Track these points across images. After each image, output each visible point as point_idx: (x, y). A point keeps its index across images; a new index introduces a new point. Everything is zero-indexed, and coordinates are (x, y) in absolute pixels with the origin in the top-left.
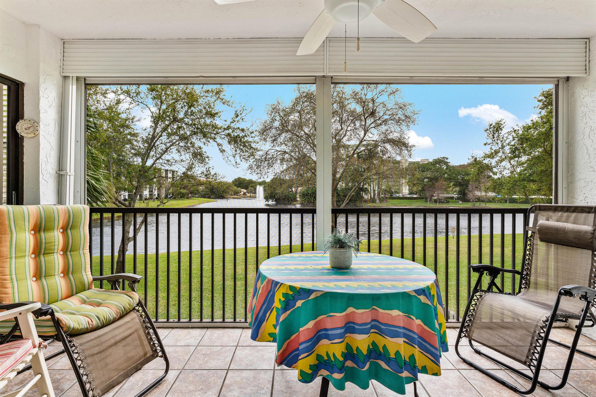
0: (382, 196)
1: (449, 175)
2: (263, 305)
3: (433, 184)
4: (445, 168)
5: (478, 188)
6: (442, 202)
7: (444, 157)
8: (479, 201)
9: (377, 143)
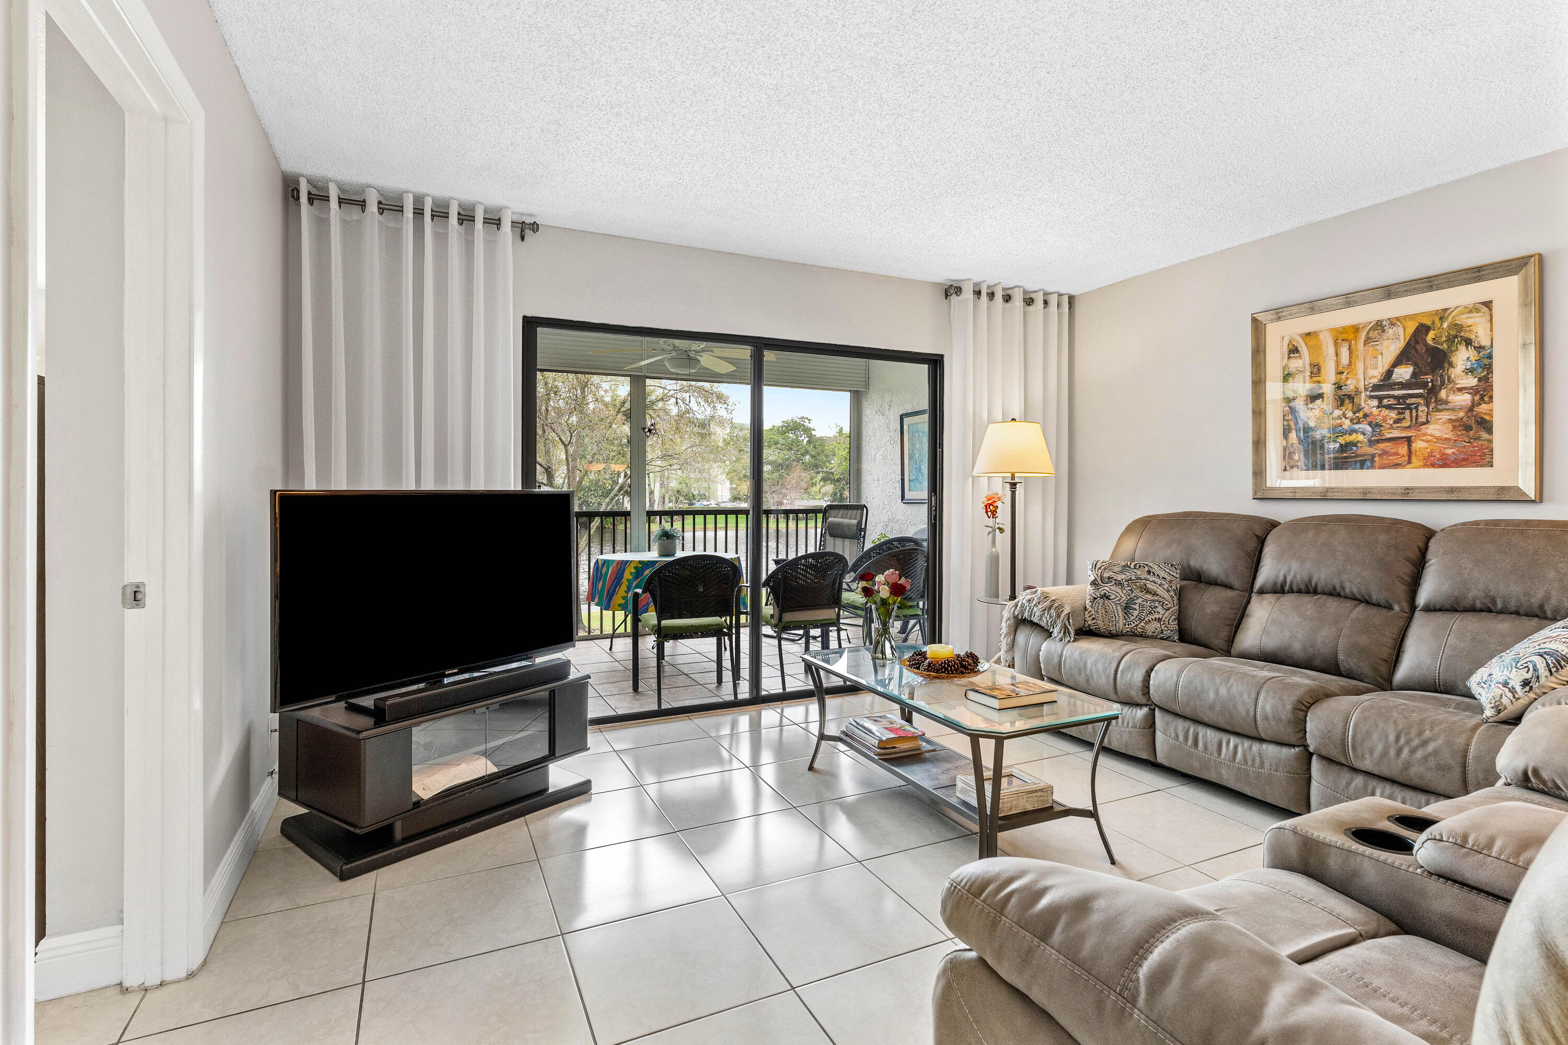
1: (813, 457)
2: (614, 581)
3: (781, 477)
4: (805, 442)
9: (666, 391)
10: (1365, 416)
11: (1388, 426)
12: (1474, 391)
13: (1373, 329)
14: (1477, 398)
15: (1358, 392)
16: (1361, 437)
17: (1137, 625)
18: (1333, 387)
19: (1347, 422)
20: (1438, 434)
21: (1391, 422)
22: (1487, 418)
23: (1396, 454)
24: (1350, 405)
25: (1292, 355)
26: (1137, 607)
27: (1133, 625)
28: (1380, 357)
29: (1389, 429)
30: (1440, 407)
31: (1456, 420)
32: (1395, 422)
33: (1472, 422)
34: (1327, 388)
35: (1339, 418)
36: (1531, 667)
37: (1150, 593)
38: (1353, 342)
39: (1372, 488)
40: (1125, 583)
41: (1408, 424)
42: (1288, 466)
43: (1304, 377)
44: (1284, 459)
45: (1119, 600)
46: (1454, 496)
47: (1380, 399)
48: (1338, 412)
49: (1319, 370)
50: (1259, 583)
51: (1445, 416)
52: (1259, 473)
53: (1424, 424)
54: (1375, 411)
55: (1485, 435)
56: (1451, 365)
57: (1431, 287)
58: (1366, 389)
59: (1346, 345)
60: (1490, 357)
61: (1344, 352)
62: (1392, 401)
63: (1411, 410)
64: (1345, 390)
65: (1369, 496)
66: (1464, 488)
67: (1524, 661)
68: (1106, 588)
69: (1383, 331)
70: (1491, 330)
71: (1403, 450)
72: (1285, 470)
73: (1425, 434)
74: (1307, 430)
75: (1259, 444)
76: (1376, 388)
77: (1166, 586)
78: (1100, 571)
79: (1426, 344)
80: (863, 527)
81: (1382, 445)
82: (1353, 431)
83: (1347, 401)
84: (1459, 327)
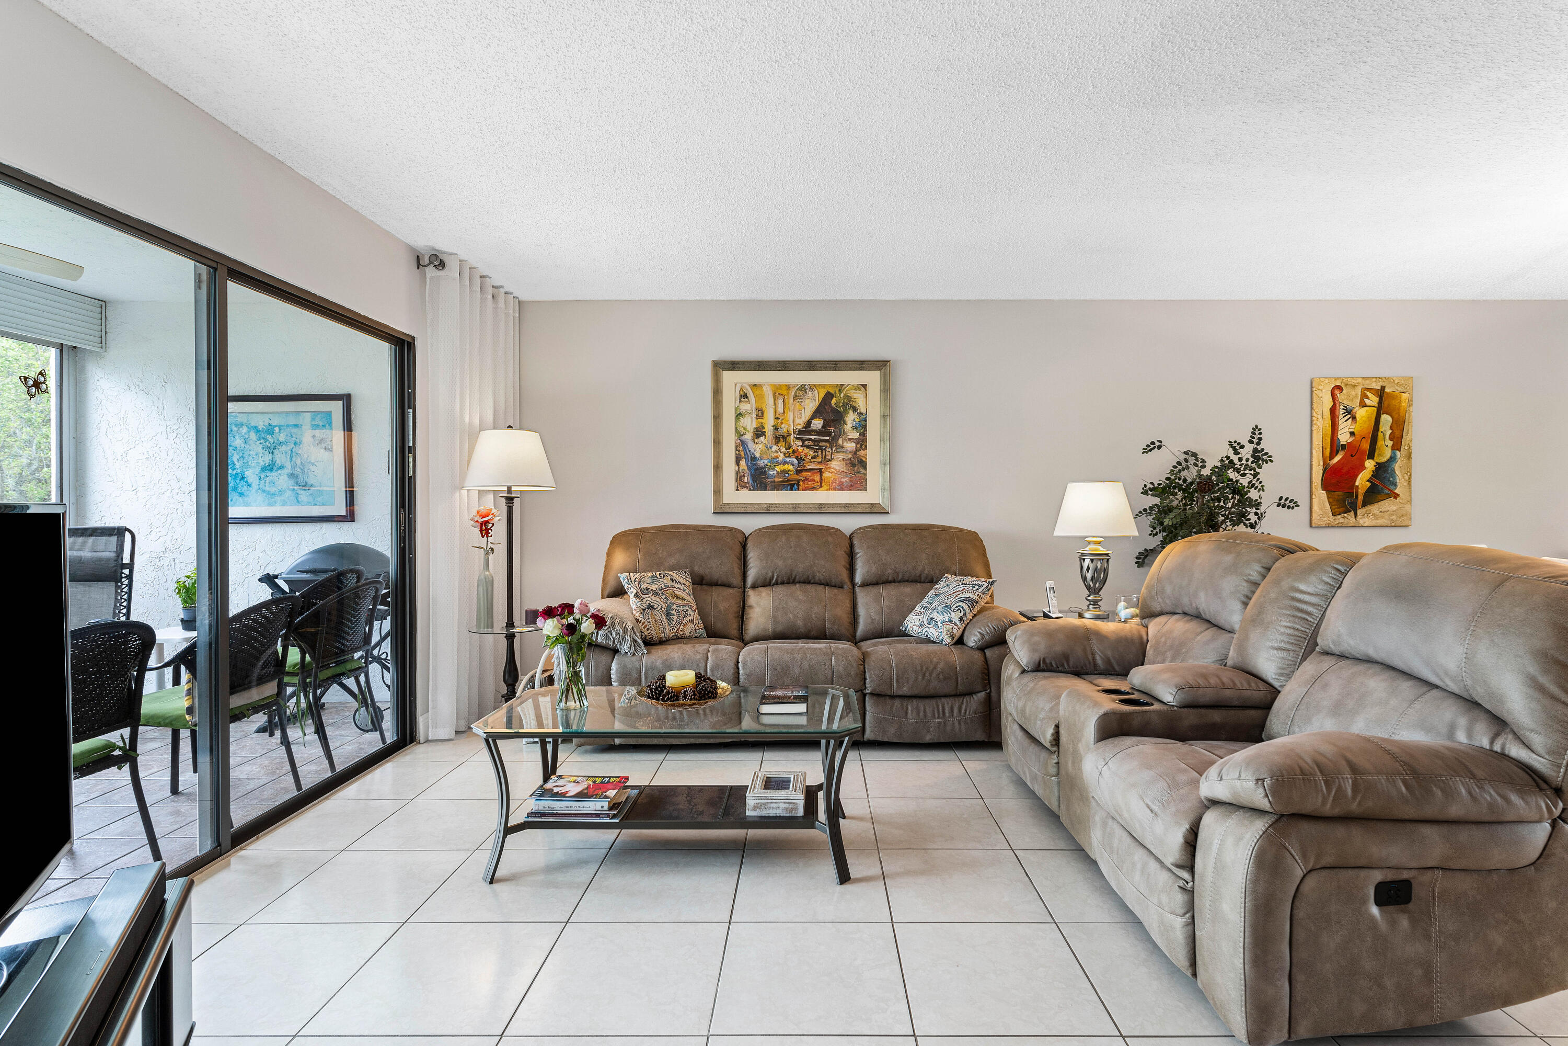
10: (794, 452)
11: (808, 460)
12: (857, 441)
13: (799, 389)
14: (859, 446)
15: (789, 434)
16: (791, 467)
17: (678, 629)
18: (772, 428)
19: (782, 455)
20: (837, 468)
21: (810, 458)
22: (864, 459)
23: (813, 480)
24: (784, 443)
25: (742, 399)
26: (674, 612)
27: (676, 629)
28: (803, 410)
29: (809, 462)
30: (838, 450)
31: (847, 460)
32: (812, 458)
33: (856, 462)
34: (769, 429)
35: (776, 452)
36: (961, 609)
37: (680, 598)
38: (786, 397)
39: (799, 504)
40: (660, 592)
41: (820, 460)
42: (740, 484)
43: (752, 418)
44: (737, 482)
45: (661, 609)
46: (848, 510)
47: (803, 440)
48: (775, 448)
49: (762, 413)
50: (750, 581)
51: (841, 456)
52: (718, 492)
53: (830, 460)
54: (800, 449)
55: (863, 471)
56: (845, 423)
57: (835, 368)
58: (794, 433)
59: (782, 398)
60: (866, 421)
61: (780, 402)
62: (810, 443)
63: (822, 450)
64: (781, 432)
65: (798, 510)
66: (852, 504)
67: (954, 607)
68: (649, 599)
69: (806, 392)
70: (866, 403)
71: (817, 478)
72: (737, 490)
73: (830, 468)
74: (754, 459)
75: (718, 468)
76: (800, 432)
77: (687, 591)
78: (636, 583)
79: (831, 406)
80: (126, 560)
81: (804, 474)
82: (785, 463)
83: (781, 440)
84: (849, 398)
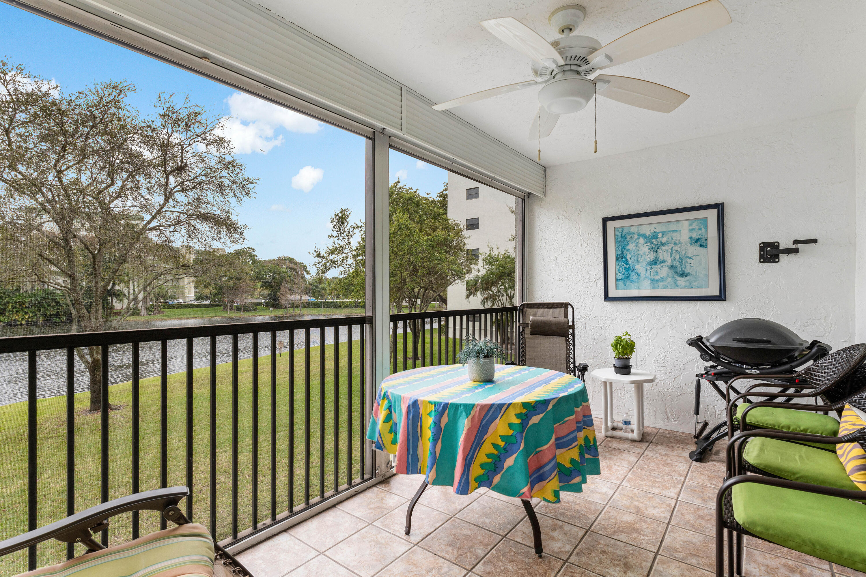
0: (151, 303)
1: (256, 272)
3: (235, 284)
4: (251, 263)
5: (292, 291)
6: (247, 311)
7: (249, 248)
8: (293, 307)
80: (570, 323)
